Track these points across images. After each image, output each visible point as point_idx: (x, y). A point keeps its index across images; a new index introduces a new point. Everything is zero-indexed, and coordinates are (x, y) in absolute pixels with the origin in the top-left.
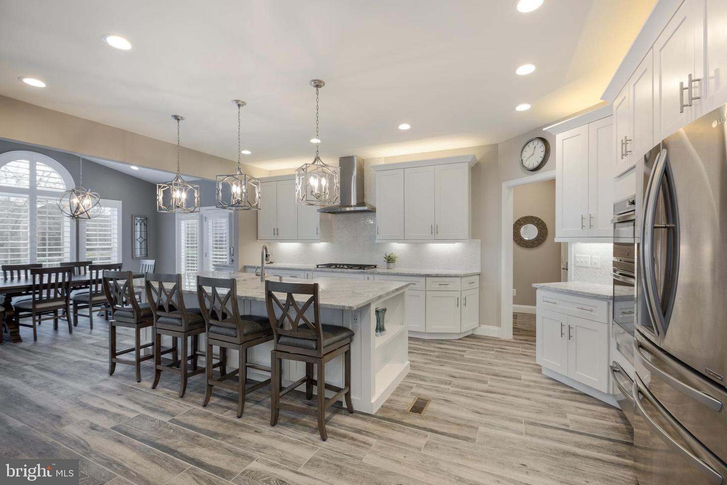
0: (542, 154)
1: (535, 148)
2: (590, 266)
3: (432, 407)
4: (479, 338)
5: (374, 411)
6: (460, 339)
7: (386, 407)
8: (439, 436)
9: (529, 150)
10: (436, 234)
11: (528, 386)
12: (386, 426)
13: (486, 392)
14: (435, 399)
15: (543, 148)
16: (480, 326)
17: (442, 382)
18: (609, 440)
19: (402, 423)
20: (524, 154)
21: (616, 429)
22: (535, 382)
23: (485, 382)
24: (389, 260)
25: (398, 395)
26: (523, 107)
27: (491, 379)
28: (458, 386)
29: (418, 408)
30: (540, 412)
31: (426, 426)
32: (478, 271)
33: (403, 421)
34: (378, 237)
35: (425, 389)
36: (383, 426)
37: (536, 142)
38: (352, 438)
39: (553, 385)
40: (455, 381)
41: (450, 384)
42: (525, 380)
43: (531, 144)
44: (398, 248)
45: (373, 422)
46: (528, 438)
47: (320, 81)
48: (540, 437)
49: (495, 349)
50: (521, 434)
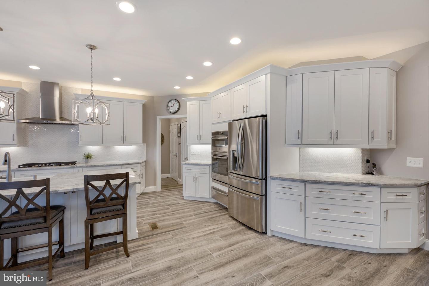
0: (178, 107)
1: (174, 103)
2: (196, 154)
3: (159, 224)
4: (147, 194)
5: (137, 237)
6: (139, 196)
7: (140, 233)
8: (174, 231)
9: (171, 104)
10: (124, 141)
11: (184, 205)
12: (150, 238)
13: (173, 211)
14: (157, 222)
15: (178, 105)
16: (146, 188)
17: (152, 215)
18: (217, 210)
19: (155, 234)
20: (169, 105)
21: (216, 207)
22: (184, 203)
23: (169, 209)
24: (88, 157)
25: (139, 227)
26: (177, 87)
27: (170, 207)
28: (161, 214)
29: (154, 227)
30: (195, 211)
31: (165, 231)
32: (145, 160)
33: (154, 233)
34: (80, 142)
35: (149, 220)
36: (148, 239)
37: (174, 101)
38: (141, 249)
39: (190, 202)
40: (157, 212)
41: (157, 214)
42: (181, 203)
43: (172, 101)
44: (93, 149)
45: (142, 240)
46: (199, 219)
47: (94, 46)
48: (202, 217)
49: (159, 196)
50: (196, 219)
